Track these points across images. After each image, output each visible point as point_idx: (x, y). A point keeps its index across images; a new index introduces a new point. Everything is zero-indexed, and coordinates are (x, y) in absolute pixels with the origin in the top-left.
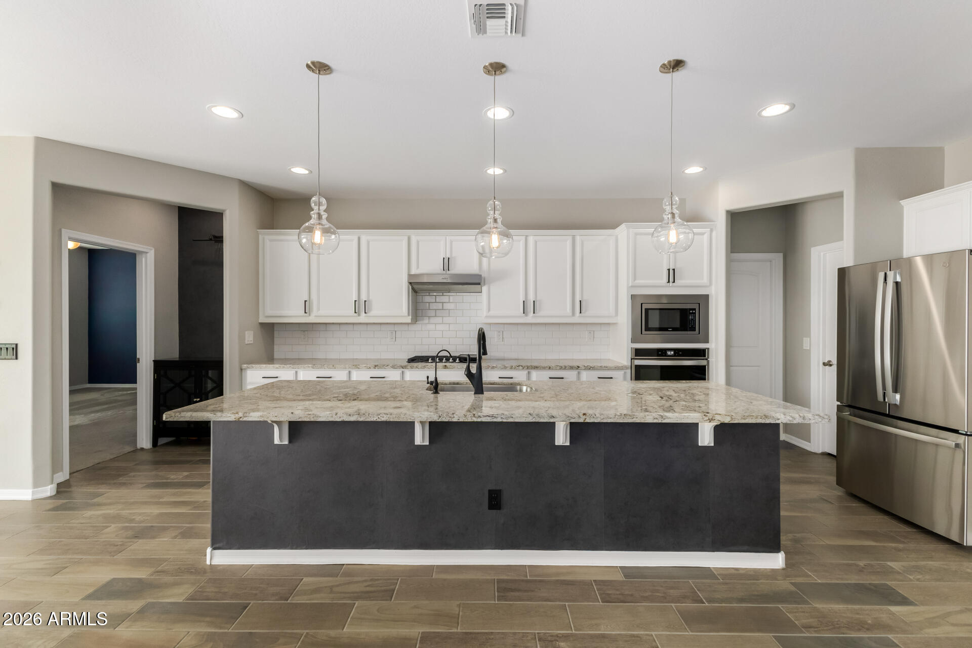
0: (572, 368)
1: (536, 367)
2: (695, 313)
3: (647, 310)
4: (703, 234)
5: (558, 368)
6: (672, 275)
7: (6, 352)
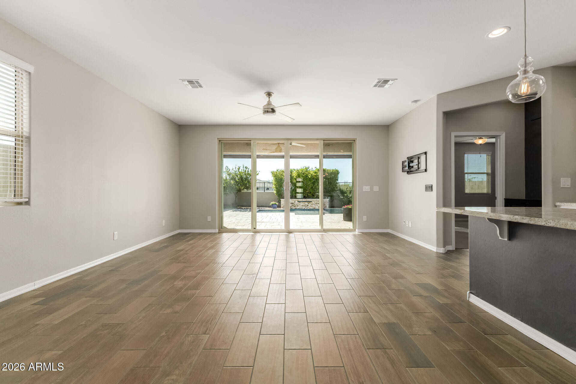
7: (429, 188)
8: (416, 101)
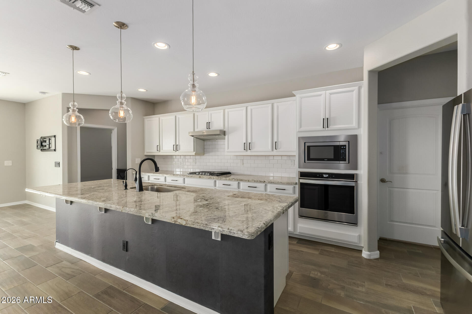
0: (261, 182)
1: (242, 180)
2: (345, 148)
3: (309, 147)
4: (352, 91)
5: (253, 181)
6: (326, 123)
7: (58, 164)
8: (44, 93)
